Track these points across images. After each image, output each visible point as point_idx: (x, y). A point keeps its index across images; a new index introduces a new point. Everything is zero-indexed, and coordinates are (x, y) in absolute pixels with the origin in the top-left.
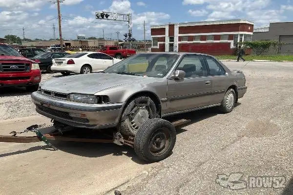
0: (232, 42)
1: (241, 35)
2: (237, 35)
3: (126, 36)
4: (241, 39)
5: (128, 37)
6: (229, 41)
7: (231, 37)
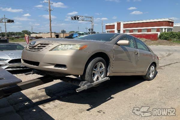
1: (165, 29)
2: (162, 28)
3: (90, 30)
5: (91, 31)
6: (157, 33)
7: (158, 30)
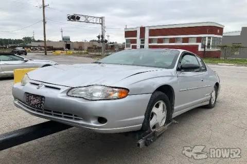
0: (200, 44)
1: (209, 38)
2: (205, 37)
3: (99, 37)
4: (209, 41)
5: (101, 38)
6: (197, 44)
7: (199, 40)
